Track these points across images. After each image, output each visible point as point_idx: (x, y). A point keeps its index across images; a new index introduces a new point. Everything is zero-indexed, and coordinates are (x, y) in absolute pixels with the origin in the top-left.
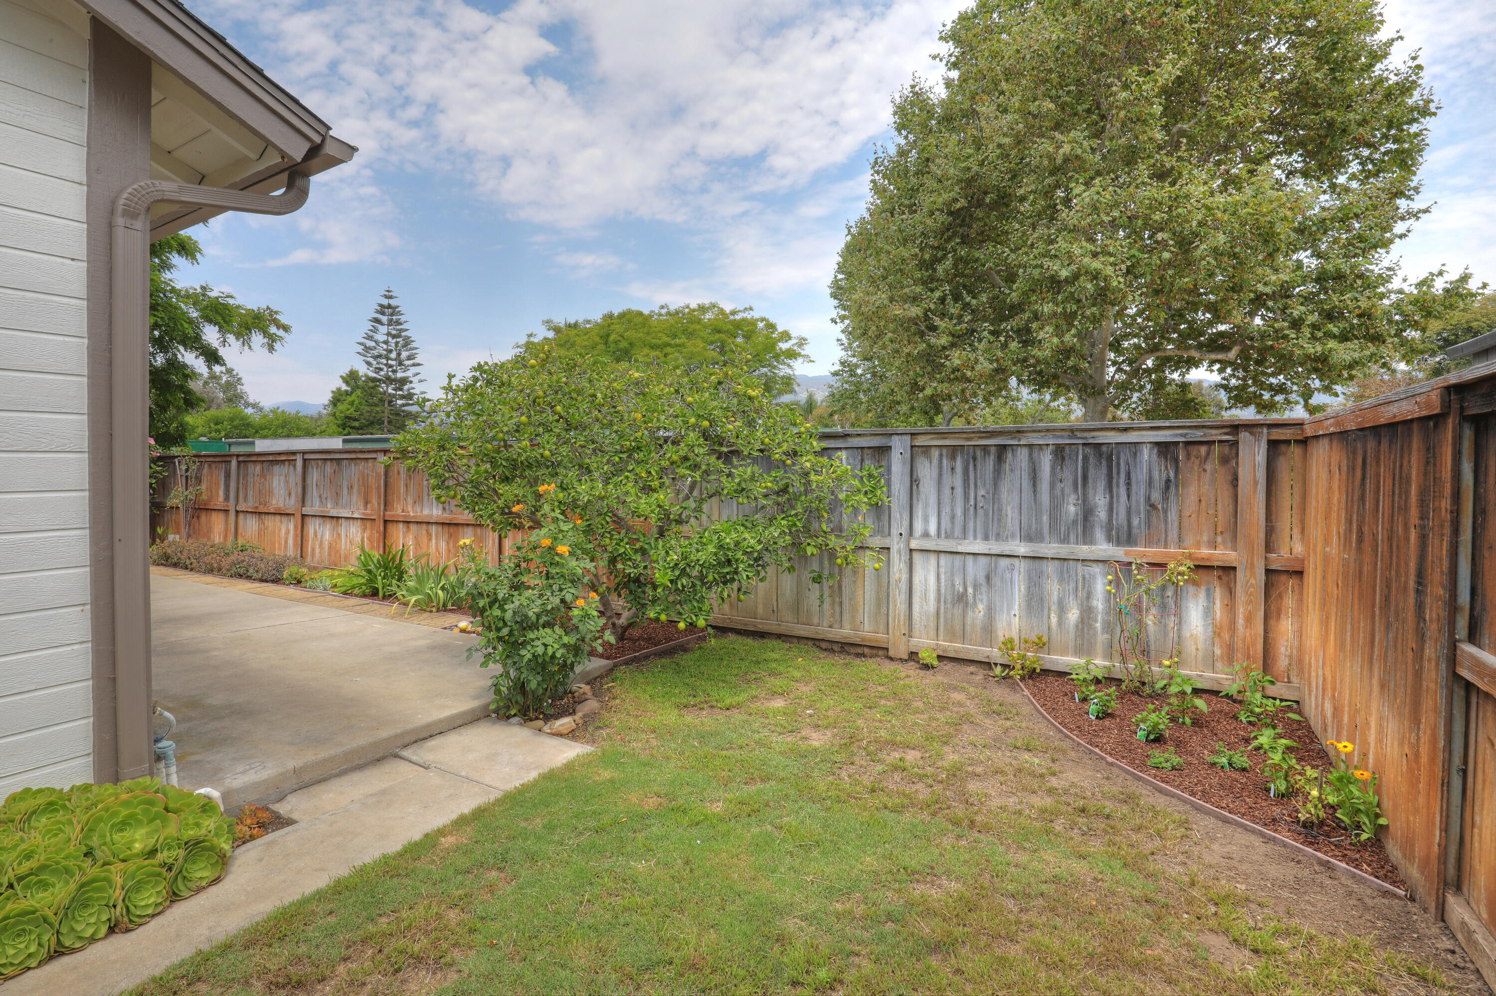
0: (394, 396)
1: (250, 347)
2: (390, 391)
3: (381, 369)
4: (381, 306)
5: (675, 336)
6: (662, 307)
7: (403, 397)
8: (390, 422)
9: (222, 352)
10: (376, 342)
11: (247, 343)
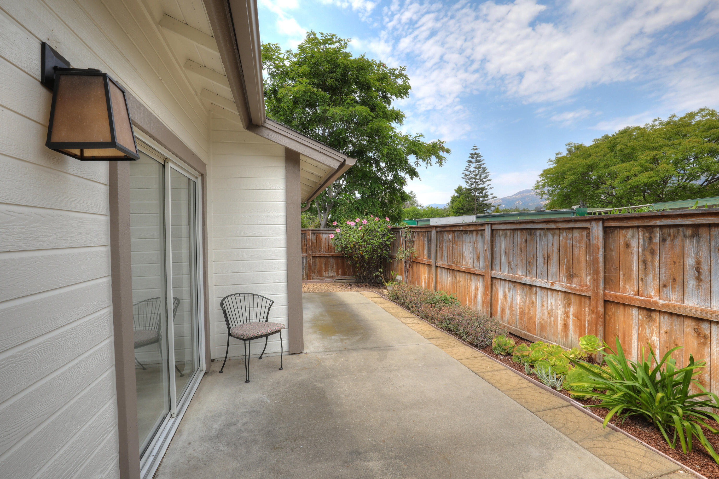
0: (478, 196)
1: (431, 165)
2: (477, 194)
3: (473, 184)
4: (472, 154)
5: (669, 139)
6: (655, 120)
7: (482, 197)
8: (477, 209)
9: (418, 169)
10: (470, 171)
11: (429, 162)
